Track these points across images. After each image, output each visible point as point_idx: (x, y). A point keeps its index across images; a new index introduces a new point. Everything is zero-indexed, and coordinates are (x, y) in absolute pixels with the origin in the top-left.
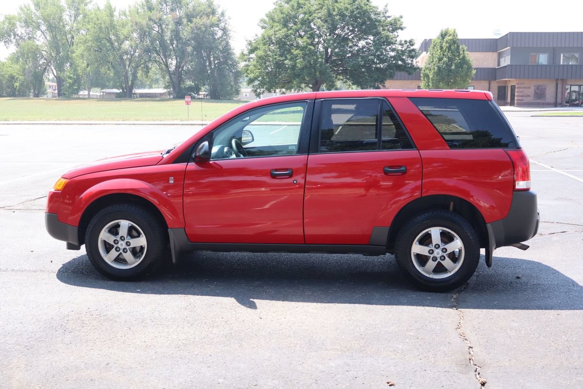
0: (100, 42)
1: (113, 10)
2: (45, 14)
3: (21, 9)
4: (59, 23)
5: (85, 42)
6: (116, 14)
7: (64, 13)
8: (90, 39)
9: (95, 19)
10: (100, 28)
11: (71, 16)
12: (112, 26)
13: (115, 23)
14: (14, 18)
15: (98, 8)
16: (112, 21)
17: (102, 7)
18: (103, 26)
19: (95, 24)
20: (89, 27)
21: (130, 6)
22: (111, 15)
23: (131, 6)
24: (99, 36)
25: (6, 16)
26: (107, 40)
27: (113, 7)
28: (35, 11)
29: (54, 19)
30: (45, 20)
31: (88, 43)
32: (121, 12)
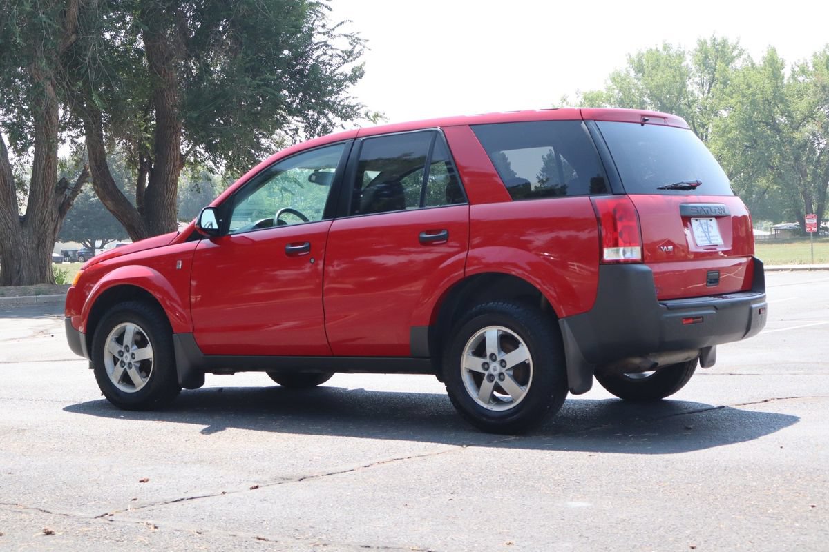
0: (753, 129)
1: (779, 65)
2: (653, 84)
3: (614, 80)
4: (678, 99)
5: (725, 131)
6: (786, 73)
7: (691, 81)
8: (734, 125)
9: (743, 86)
10: (753, 102)
11: (703, 85)
12: (779, 98)
13: (784, 90)
14: (599, 96)
15: (753, 65)
16: (777, 88)
17: (758, 61)
18: (759, 97)
19: (744, 96)
20: (732, 101)
21: (815, 56)
22: (776, 74)
23: (818, 54)
24: (750, 117)
25: (585, 94)
26: (768, 124)
27: (780, 61)
28: (636, 81)
29: (669, 93)
30: (651, 96)
31: (729, 132)
32: (797, 69)
